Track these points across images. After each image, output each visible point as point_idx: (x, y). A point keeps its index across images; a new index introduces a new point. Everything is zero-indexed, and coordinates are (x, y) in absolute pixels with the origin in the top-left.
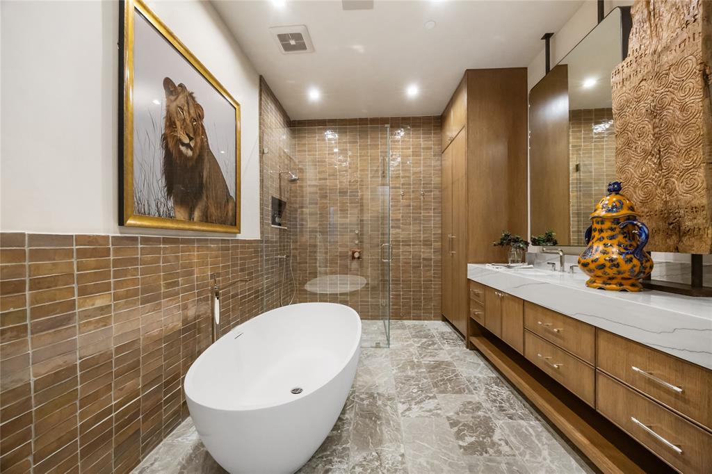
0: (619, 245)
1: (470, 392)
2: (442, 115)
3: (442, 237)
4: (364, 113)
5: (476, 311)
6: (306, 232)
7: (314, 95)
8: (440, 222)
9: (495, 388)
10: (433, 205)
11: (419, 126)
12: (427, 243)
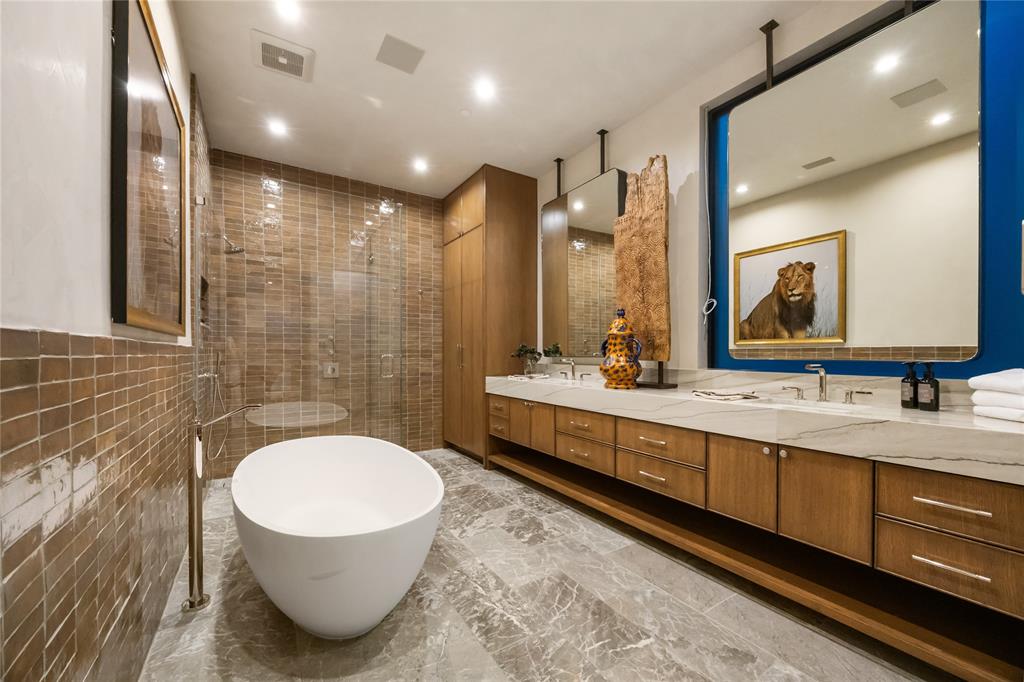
0: (626, 355)
1: (509, 504)
2: (444, 200)
3: (443, 347)
4: (346, 170)
5: (497, 427)
6: (243, 335)
7: (277, 128)
8: (441, 328)
9: (527, 495)
10: (433, 308)
11: (418, 207)
12: (426, 354)
